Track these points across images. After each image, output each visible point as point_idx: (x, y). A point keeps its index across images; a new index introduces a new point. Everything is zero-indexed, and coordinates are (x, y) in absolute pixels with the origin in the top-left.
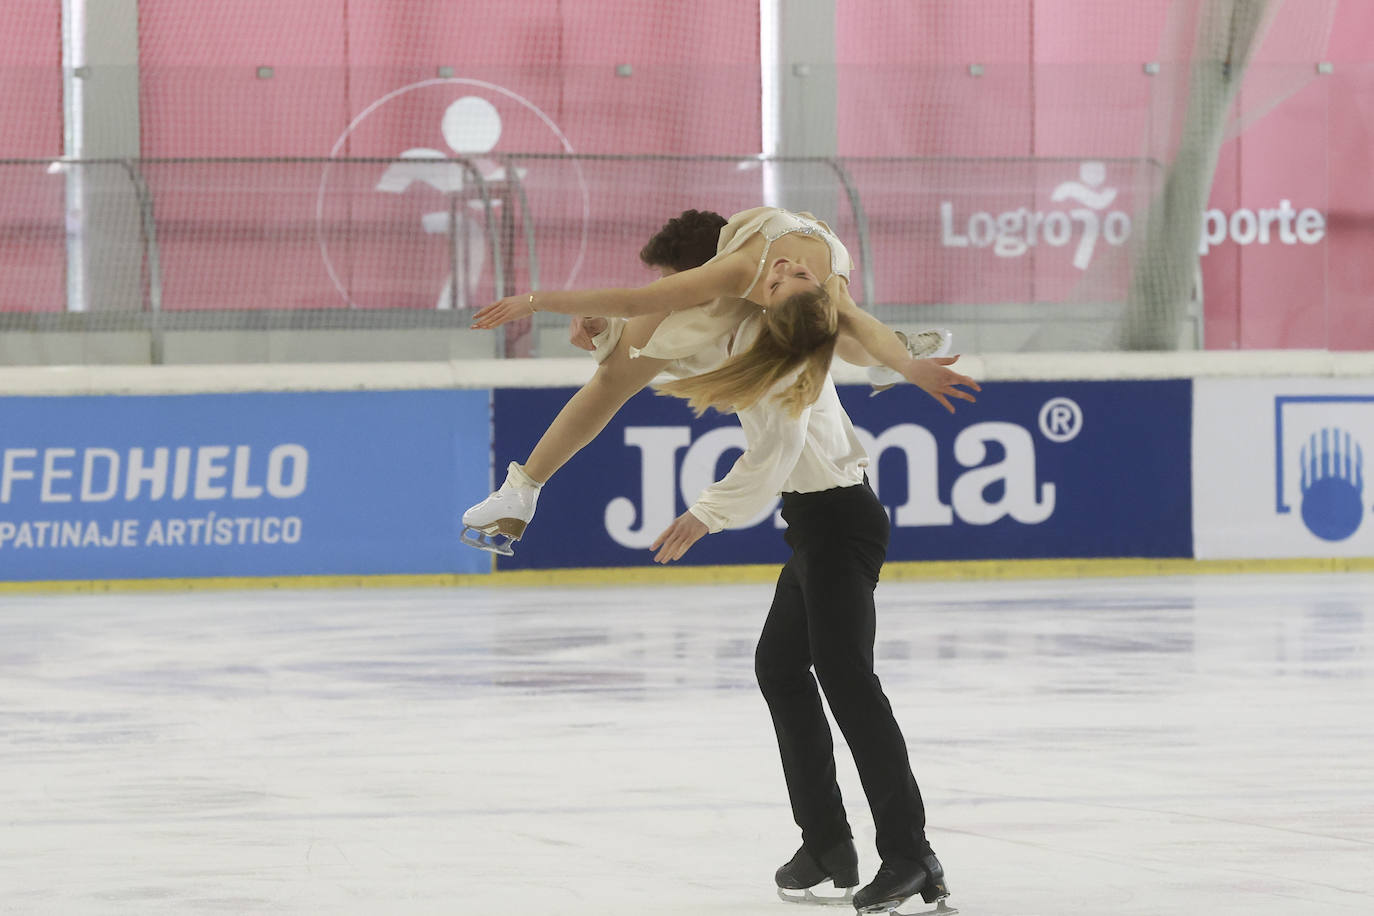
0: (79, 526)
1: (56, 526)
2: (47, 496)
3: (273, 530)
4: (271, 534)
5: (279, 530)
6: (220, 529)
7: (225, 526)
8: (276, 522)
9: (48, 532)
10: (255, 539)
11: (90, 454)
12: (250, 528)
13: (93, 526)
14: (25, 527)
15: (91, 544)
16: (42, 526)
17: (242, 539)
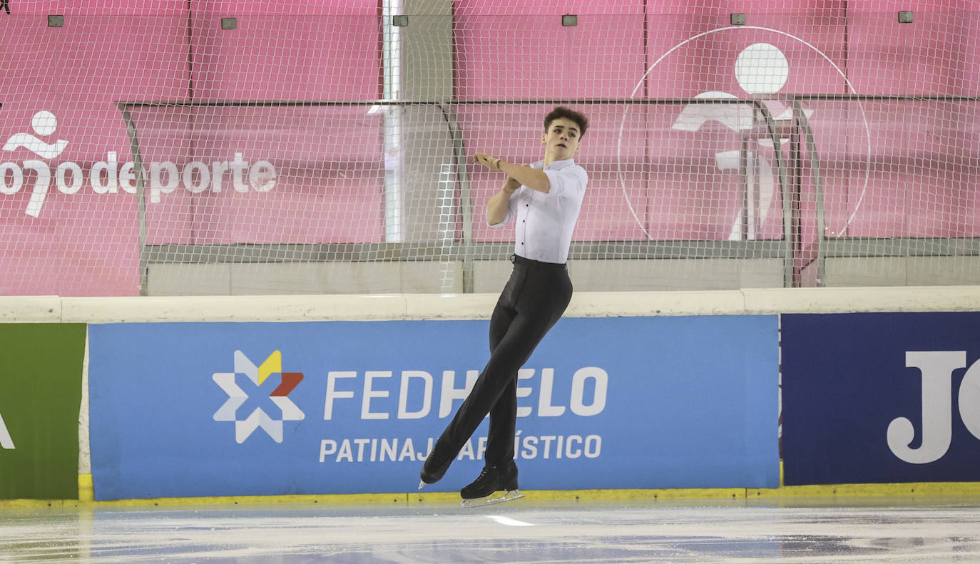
0: (395, 441)
1: (375, 442)
2: (366, 415)
3: (575, 446)
4: (573, 452)
5: (582, 447)
6: (526, 445)
7: (531, 443)
8: (579, 440)
9: (368, 448)
10: (559, 455)
11: (406, 375)
12: (554, 445)
13: (409, 442)
14: (346, 443)
15: (407, 458)
16: (361, 442)
17: (546, 456)
